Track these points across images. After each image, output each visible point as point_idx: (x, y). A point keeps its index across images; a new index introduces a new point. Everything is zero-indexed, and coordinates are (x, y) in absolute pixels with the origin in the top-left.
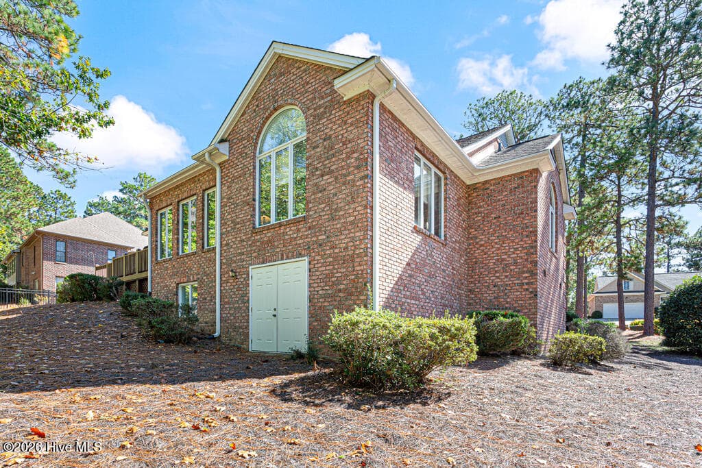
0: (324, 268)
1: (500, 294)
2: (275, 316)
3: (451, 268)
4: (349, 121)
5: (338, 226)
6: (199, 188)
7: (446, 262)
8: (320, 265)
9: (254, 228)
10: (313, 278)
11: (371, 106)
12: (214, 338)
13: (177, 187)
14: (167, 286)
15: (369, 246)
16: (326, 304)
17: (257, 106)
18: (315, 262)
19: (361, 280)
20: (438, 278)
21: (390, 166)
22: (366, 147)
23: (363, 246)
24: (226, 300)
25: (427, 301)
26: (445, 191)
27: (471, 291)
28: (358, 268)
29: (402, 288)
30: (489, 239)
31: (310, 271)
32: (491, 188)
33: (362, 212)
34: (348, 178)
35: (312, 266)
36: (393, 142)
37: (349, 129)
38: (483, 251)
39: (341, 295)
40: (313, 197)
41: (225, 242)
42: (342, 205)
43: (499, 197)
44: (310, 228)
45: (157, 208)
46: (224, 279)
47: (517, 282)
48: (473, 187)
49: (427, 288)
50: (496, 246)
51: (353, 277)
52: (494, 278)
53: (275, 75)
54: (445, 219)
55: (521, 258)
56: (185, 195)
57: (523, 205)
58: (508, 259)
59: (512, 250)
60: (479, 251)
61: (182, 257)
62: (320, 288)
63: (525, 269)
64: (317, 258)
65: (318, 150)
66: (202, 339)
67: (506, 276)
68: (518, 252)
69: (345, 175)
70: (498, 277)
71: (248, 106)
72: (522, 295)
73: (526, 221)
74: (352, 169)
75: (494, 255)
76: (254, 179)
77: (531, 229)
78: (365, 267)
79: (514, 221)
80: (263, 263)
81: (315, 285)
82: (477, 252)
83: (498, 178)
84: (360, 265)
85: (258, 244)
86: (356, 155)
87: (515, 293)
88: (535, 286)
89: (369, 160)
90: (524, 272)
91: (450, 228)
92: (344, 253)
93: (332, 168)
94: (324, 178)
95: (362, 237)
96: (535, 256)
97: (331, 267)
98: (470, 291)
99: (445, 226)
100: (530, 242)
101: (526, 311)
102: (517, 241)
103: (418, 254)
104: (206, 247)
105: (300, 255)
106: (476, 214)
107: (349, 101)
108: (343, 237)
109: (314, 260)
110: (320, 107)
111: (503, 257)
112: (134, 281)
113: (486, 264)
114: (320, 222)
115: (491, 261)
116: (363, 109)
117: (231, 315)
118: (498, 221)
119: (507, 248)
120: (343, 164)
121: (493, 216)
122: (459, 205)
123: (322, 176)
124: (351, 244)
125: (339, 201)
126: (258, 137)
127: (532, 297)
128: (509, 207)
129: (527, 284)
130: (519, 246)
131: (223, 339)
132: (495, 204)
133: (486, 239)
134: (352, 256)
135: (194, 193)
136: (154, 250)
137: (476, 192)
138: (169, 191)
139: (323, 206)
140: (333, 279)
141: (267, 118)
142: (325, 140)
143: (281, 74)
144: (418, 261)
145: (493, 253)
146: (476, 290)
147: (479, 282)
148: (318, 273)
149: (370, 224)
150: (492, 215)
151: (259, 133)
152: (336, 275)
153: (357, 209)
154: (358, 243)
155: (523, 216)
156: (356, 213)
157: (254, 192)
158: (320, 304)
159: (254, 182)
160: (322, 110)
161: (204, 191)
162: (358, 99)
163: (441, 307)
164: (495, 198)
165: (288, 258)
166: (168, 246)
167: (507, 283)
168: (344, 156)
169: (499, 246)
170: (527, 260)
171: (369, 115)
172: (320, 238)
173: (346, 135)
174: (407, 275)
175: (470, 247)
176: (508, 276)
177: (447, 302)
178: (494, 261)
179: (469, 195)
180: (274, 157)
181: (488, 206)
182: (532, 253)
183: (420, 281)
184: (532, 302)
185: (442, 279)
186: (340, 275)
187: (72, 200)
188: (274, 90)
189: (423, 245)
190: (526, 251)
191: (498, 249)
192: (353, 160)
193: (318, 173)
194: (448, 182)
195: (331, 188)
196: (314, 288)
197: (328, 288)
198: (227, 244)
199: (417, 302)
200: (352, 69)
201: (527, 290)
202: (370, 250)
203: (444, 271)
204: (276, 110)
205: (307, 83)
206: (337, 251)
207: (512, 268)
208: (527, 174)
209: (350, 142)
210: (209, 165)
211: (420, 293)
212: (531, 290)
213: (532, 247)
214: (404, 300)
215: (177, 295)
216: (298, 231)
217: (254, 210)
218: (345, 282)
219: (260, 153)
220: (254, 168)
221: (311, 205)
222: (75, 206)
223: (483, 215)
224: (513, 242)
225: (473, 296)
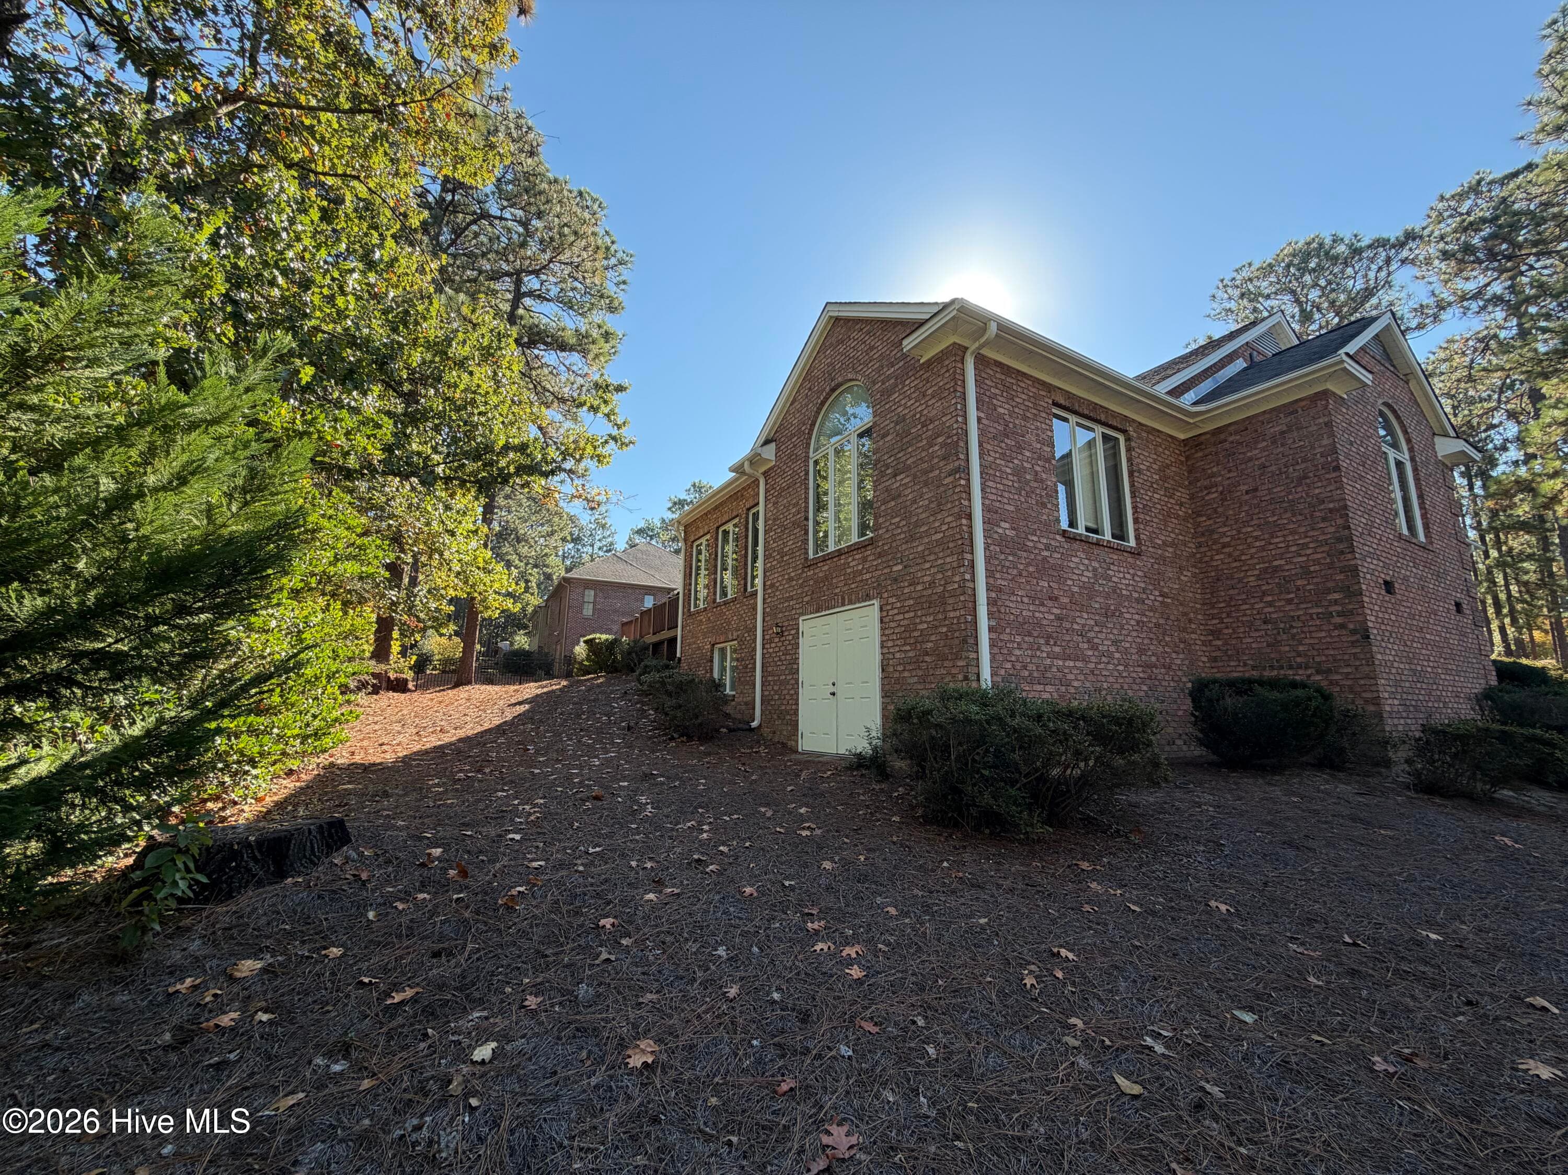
0: (901, 617)
1: (1279, 638)
2: (833, 694)
3: (1157, 593)
4: (930, 392)
5: (920, 549)
6: (741, 508)
7: (1143, 585)
8: (896, 611)
9: (806, 559)
10: (887, 632)
11: (960, 365)
12: (752, 730)
13: (716, 508)
14: (699, 648)
15: (968, 577)
16: (906, 674)
17: (810, 389)
18: (889, 607)
19: (957, 634)
20: (1127, 616)
21: (1003, 445)
22: (955, 426)
23: (957, 579)
24: (770, 669)
25: (1104, 659)
26: (1129, 460)
27: (1216, 633)
28: (952, 614)
29: (1042, 641)
30: (1239, 532)
31: (882, 621)
32: (1231, 439)
33: (954, 524)
34: (931, 475)
35: (885, 614)
36: (1007, 406)
37: (930, 403)
38: (1230, 555)
39: (927, 659)
40: (883, 508)
41: (768, 583)
42: (924, 515)
43: (1249, 454)
44: (880, 556)
45: (692, 539)
46: (767, 637)
47: (1314, 611)
48: (1194, 443)
49: (1103, 636)
50: (1258, 544)
51: (945, 630)
52: (1261, 605)
53: (831, 345)
54: (1135, 508)
55: (1317, 562)
56: (726, 518)
57: (1305, 460)
58: (1287, 567)
59: (1293, 549)
60: (1222, 556)
61: (719, 605)
62: (897, 649)
63: (1330, 584)
64: (891, 600)
65: (889, 438)
66: (734, 730)
67: (1290, 601)
68: (1309, 552)
69: (926, 472)
70: (1270, 604)
71: (798, 391)
72: (1331, 637)
73: (1317, 491)
74: (936, 460)
75: (1256, 561)
76: (807, 489)
77: (1331, 506)
78: (963, 612)
79: (1290, 493)
80: (817, 611)
81: (890, 644)
82: (1217, 557)
83: (1244, 420)
84: (955, 610)
85: (811, 583)
86: (940, 440)
87: (1314, 635)
88: (1360, 618)
89: (962, 444)
90: (1328, 591)
91: (1147, 523)
92: (930, 592)
93: (909, 462)
94: (898, 478)
95: (955, 564)
96: (1349, 556)
97: (912, 614)
98: (1212, 633)
99: (1136, 521)
100: (1332, 530)
101: (1349, 670)
102: (1302, 529)
103: (1075, 577)
104: (749, 589)
105: (868, 597)
106: (1206, 488)
107: (929, 362)
108: (927, 565)
109: (887, 604)
110: (889, 378)
111: (1276, 563)
112: (661, 643)
113: (1240, 580)
114: (894, 544)
115: (1249, 573)
116: (948, 371)
117: (776, 692)
118: (1255, 497)
119: (1282, 545)
120: (923, 454)
121: (1244, 488)
122: (1164, 479)
123: (895, 475)
124: (940, 576)
125: (920, 510)
126: (811, 430)
127: (1357, 641)
128: (1273, 468)
129: (1340, 614)
130: (1308, 540)
131: (766, 731)
132: (1243, 466)
133: (1234, 532)
134: (942, 596)
135: (735, 514)
136: (687, 596)
137: (1201, 450)
138: (706, 514)
139: (897, 519)
140: (916, 634)
141: (823, 403)
142: (897, 424)
143: (842, 342)
144: (1076, 589)
145: (1252, 557)
146: (1226, 631)
147: (1229, 616)
148: (892, 625)
149: (967, 542)
150: (1242, 487)
151: (813, 424)
152: (921, 627)
153: (947, 520)
154: (949, 573)
155: (1308, 481)
156: (944, 527)
157: (807, 507)
158: (897, 675)
159: (807, 493)
160: (892, 381)
161: (749, 509)
162: (939, 359)
163: (1140, 669)
164: (1241, 456)
165: (850, 603)
166: (703, 593)
167: (1292, 614)
168: (925, 442)
169: (1263, 543)
170: (1331, 566)
171: (959, 380)
172: (895, 569)
173: (925, 412)
174: (1052, 617)
175: (1202, 550)
176: (1292, 599)
177: (1154, 659)
178: (1257, 572)
179: (1187, 458)
180: (832, 456)
181: (1230, 471)
182: (1342, 553)
183: (1084, 625)
184: (1358, 650)
185: (1137, 617)
186: (925, 626)
187: (613, 528)
188: (829, 365)
189: (1086, 562)
190: (1326, 548)
191: (1263, 548)
192: (937, 448)
193: (889, 471)
194: (1133, 444)
195: (907, 492)
196: (888, 648)
197: (908, 648)
198: (772, 585)
199: (1079, 664)
200: (927, 320)
201: (1342, 626)
202: (970, 585)
203: (1140, 601)
204: (833, 390)
205: (872, 348)
206: (919, 588)
207: (1299, 583)
208: (1303, 403)
209: (932, 422)
210: (750, 476)
211: (1086, 646)
212: (1351, 626)
213: (1340, 540)
214: (1048, 661)
215: (712, 661)
216: (864, 560)
217: (807, 533)
218: (933, 638)
219: (816, 450)
220: (807, 474)
221: (881, 520)
222: (616, 536)
223: (1221, 489)
224: (1294, 532)
225: (1219, 643)
